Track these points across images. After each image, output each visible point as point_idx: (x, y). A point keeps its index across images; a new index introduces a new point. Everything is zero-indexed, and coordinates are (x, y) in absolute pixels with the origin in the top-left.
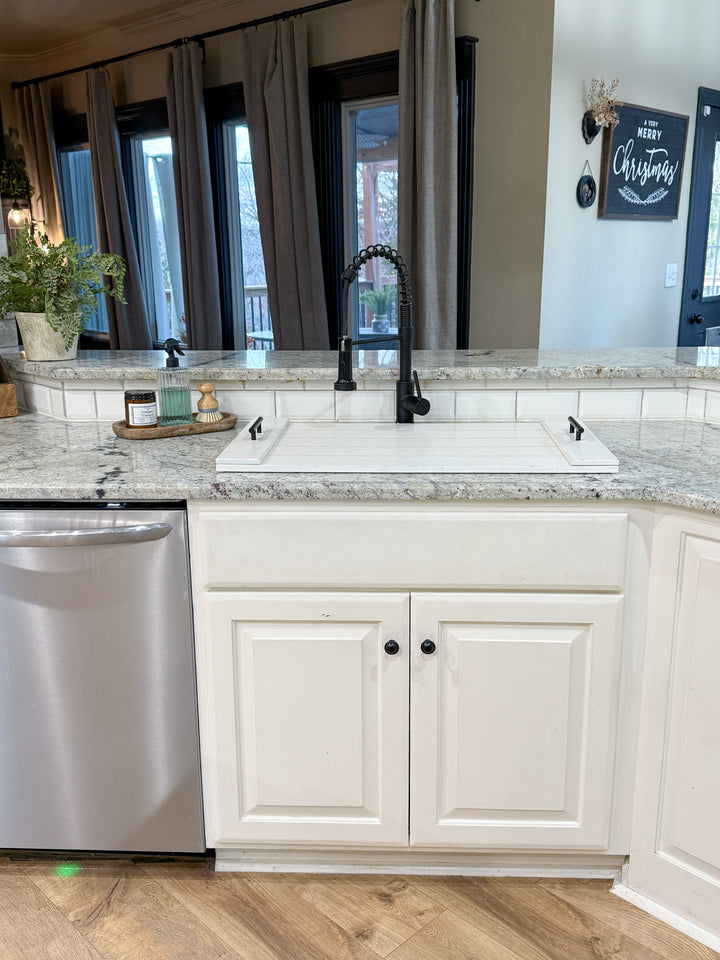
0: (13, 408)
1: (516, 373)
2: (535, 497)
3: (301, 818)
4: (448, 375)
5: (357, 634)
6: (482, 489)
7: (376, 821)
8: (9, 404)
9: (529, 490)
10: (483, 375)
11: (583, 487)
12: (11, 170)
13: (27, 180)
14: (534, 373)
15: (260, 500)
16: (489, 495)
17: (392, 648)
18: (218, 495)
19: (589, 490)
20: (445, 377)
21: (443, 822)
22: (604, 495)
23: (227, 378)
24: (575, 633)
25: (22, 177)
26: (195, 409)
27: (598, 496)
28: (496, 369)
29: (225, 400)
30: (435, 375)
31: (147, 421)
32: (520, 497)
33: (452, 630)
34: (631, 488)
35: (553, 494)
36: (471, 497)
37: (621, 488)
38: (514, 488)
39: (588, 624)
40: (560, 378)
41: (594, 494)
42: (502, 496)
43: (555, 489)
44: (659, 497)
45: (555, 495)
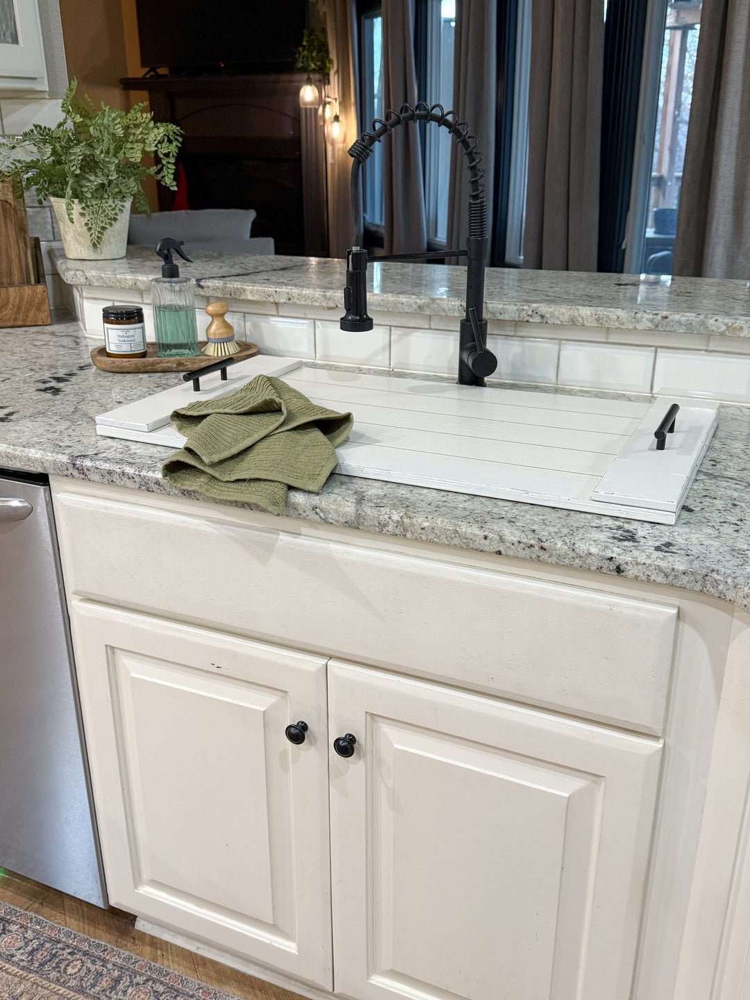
0: (44, 315)
1: (651, 321)
2: (511, 553)
3: (204, 911)
4: (542, 317)
5: (259, 702)
6: (426, 524)
7: (291, 947)
8: (39, 310)
9: (502, 540)
10: (598, 320)
11: (594, 550)
12: (312, 41)
13: (327, 52)
14: (679, 323)
15: (125, 487)
16: (438, 537)
17: (298, 734)
18: (75, 473)
19: (603, 558)
20: (537, 319)
21: (379, 981)
22: (631, 571)
23: (250, 297)
24: (577, 784)
25: (323, 48)
26: (201, 337)
27: (619, 570)
28: (620, 312)
29: (255, 326)
30: (524, 314)
31: (125, 349)
32: (486, 549)
33: (387, 730)
34: (681, 567)
35: (541, 553)
36: (408, 535)
37: (663, 564)
38: (477, 532)
39: (600, 776)
40: (722, 334)
41: (613, 567)
42: (456, 541)
43: (545, 545)
44: (730, 595)
45: (544, 556)
